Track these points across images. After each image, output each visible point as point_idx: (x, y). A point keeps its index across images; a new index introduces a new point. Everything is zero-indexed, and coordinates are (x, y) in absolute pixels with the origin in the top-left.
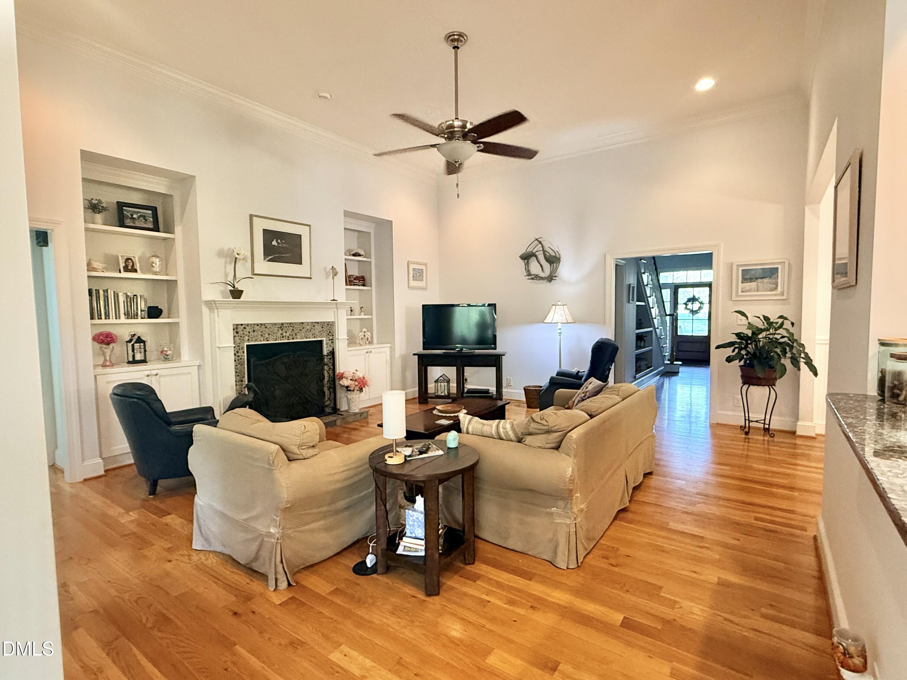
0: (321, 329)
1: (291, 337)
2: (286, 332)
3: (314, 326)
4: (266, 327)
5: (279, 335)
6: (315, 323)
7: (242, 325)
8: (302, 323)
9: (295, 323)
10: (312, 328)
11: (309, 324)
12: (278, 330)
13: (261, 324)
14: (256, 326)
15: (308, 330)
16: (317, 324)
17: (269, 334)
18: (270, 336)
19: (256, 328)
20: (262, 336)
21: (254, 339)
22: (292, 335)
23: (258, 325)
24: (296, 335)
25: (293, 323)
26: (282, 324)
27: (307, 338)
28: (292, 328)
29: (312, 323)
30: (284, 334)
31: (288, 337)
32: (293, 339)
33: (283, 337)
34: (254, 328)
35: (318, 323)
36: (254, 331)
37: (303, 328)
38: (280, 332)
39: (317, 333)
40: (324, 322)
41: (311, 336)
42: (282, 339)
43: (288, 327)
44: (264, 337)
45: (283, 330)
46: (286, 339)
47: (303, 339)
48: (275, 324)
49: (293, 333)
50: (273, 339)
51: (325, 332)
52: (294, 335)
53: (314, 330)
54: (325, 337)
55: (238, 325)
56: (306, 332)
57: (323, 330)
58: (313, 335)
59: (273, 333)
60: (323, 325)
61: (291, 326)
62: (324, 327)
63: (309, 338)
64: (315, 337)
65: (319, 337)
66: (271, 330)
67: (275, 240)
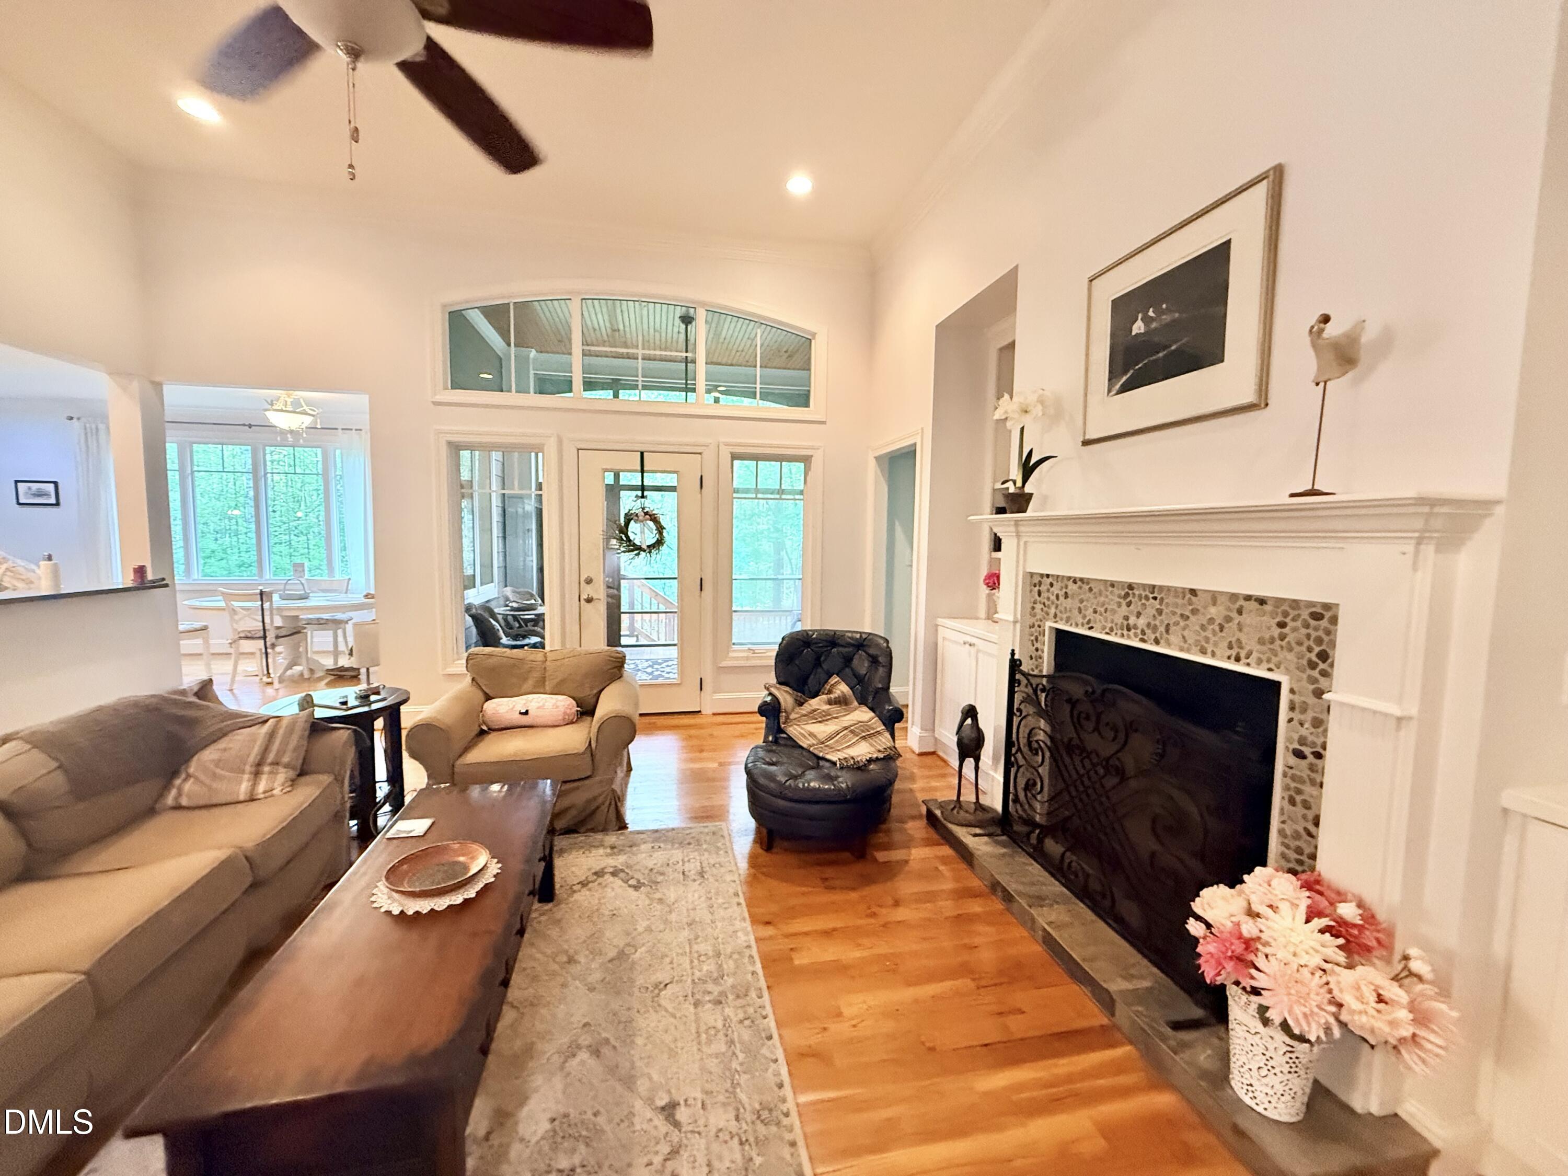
0: (1276, 632)
1: (1150, 635)
2: (1139, 615)
3: (1240, 612)
4: (1091, 589)
5: (1119, 620)
6: (1248, 598)
7: (1048, 576)
8: (1193, 592)
9: (1169, 589)
10: (1229, 619)
11: (1220, 600)
12: (1119, 605)
13: (1082, 580)
14: (1070, 583)
15: (1211, 621)
16: (1253, 605)
17: (1095, 612)
18: (1097, 616)
19: (1072, 587)
20: (1080, 611)
21: (1065, 616)
22: (1155, 629)
23: (1075, 582)
24: (1167, 631)
25: (1161, 588)
26: (1131, 587)
27: (1203, 652)
28: (1156, 604)
29: (1234, 597)
30: (1132, 621)
31: (1143, 632)
32: (1157, 642)
33: (1129, 630)
34: (1066, 587)
35: (1262, 601)
36: (1066, 596)
37: (1195, 612)
38: (1124, 610)
39: (1250, 643)
40: (1295, 604)
41: (1223, 650)
42: (1125, 632)
43: (1147, 598)
44: (1084, 617)
45: (1132, 607)
46: (1136, 635)
47: (1188, 651)
48: (1113, 585)
49: (1157, 623)
50: (1104, 628)
51: (1290, 650)
52: (1162, 629)
53: (1240, 628)
54: (1288, 671)
55: (1042, 575)
56: (1203, 627)
57: (1282, 637)
58: (1230, 647)
59: (1106, 611)
60: (1285, 614)
61: (1155, 598)
62: (1291, 624)
63: (1213, 654)
64: (1238, 659)
65: (1259, 662)
66: (1102, 599)
67: (1140, 316)
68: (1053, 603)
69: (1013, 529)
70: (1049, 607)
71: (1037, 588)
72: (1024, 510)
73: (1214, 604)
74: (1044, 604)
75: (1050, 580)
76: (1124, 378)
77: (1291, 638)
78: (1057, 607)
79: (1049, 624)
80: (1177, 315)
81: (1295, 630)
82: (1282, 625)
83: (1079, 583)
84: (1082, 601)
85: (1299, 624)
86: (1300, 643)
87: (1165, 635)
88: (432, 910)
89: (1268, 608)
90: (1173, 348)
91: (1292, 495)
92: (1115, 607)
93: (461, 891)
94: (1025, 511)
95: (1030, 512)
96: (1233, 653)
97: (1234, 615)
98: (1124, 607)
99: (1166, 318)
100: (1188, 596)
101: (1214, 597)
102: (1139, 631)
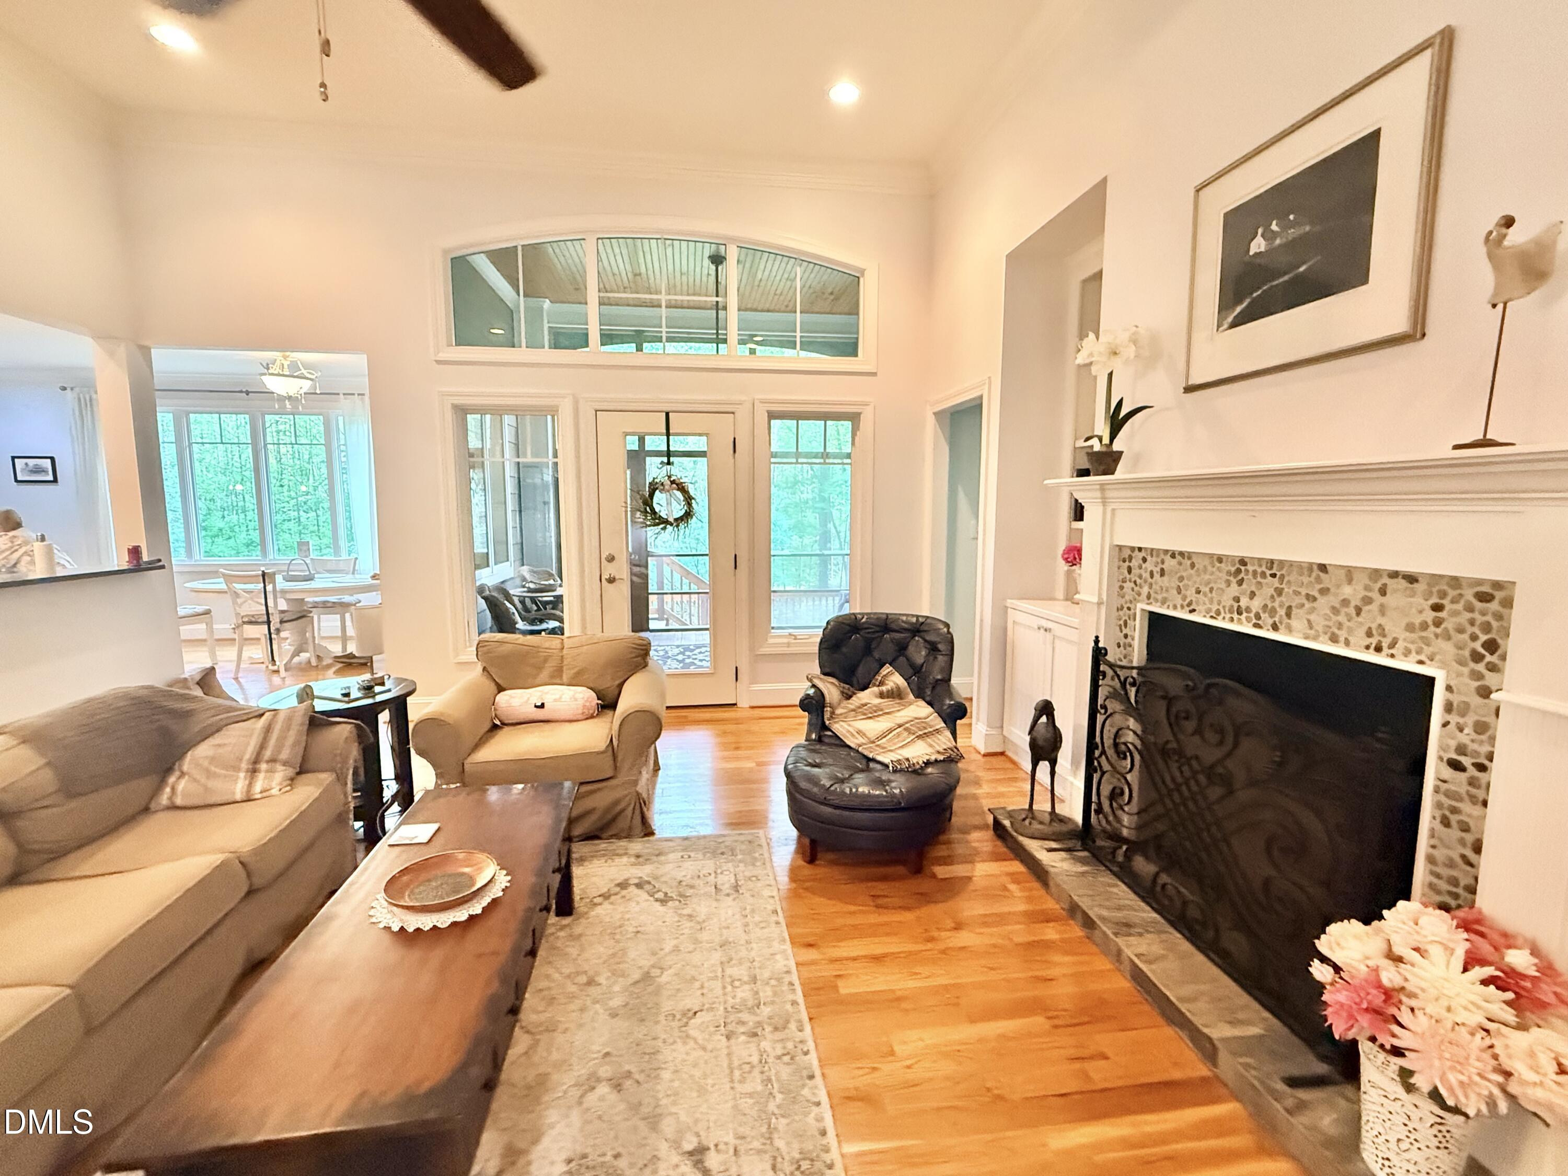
0: (1430, 615)
1: (1267, 619)
2: (1253, 595)
4: (1193, 566)
5: (1228, 601)
6: (1394, 575)
7: (1140, 549)
8: (1323, 568)
9: (1291, 564)
10: (1368, 601)
11: (1358, 577)
12: (1228, 583)
13: (1182, 554)
14: (1168, 558)
15: (1345, 602)
16: (1402, 583)
17: (1198, 592)
18: (1201, 596)
19: (1170, 563)
20: (1179, 592)
21: (1159, 597)
22: (1273, 612)
23: (1173, 556)
24: (1288, 615)
25: (1282, 563)
26: (1243, 562)
27: (1334, 639)
28: (1276, 582)
29: (1376, 573)
30: (1244, 602)
31: (1258, 616)
32: (1275, 627)
33: (1240, 613)
34: (1163, 562)
35: (1412, 579)
36: (1162, 572)
37: (1324, 591)
38: (1234, 589)
39: (1395, 628)
40: (1455, 582)
41: (1359, 638)
42: (1235, 616)
43: (1263, 575)
44: (1184, 598)
45: (1244, 586)
46: (1248, 620)
47: (1315, 638)
48: (1220, 560)
49: (1276, 604)
50: (1208, 611)
51: (1449, 638)
52: (1282, 612)
53: (1383, 610)
54: (1443, 665)
55: (1133, 549)
56: (1335, 611)
57: (1438, 623)
58: (1369, 634)
59: (1211, 590)
60: (1443, 594)
61: (1274, 576)
62: (1448, 606)
63: (1347, 643)
64: (1378, 649)
65: (1407, 653)
66: (1207, 577)
67: (1260, 231)
68: (1146, 581)
69: (1098, 494)
70: (1141, 587)
71: (1127, 564)
72: (1111, 472)
73: (1350, 581)
74: (1135, 582)
75: (1143, 554)
76: (1239, 309)
77: (1449, 624)
78: (1151, 586)
79: (1142, 606)
80: (1308, 228)
81: (1455, 613)
82: (1437, 608)
83: (1178, 557)
84: (1181, 579)
85: (1459, 606)
86: (1461, 631)
87: (1286, 620)
88: (435, 926)
89: (1420, 587)
90: (1302, 269)
91: (1457, 447)
92: (1223, 586)
93: (466, 906)
94: (1113, 473)
95: (1121, 472)
96: (1374, 641)
97: (1375, 595)
98: (1234, 585)
99: (1292, 233)
100: (1316, 572)
101: (1350, 573)
102: (1252, 615)
